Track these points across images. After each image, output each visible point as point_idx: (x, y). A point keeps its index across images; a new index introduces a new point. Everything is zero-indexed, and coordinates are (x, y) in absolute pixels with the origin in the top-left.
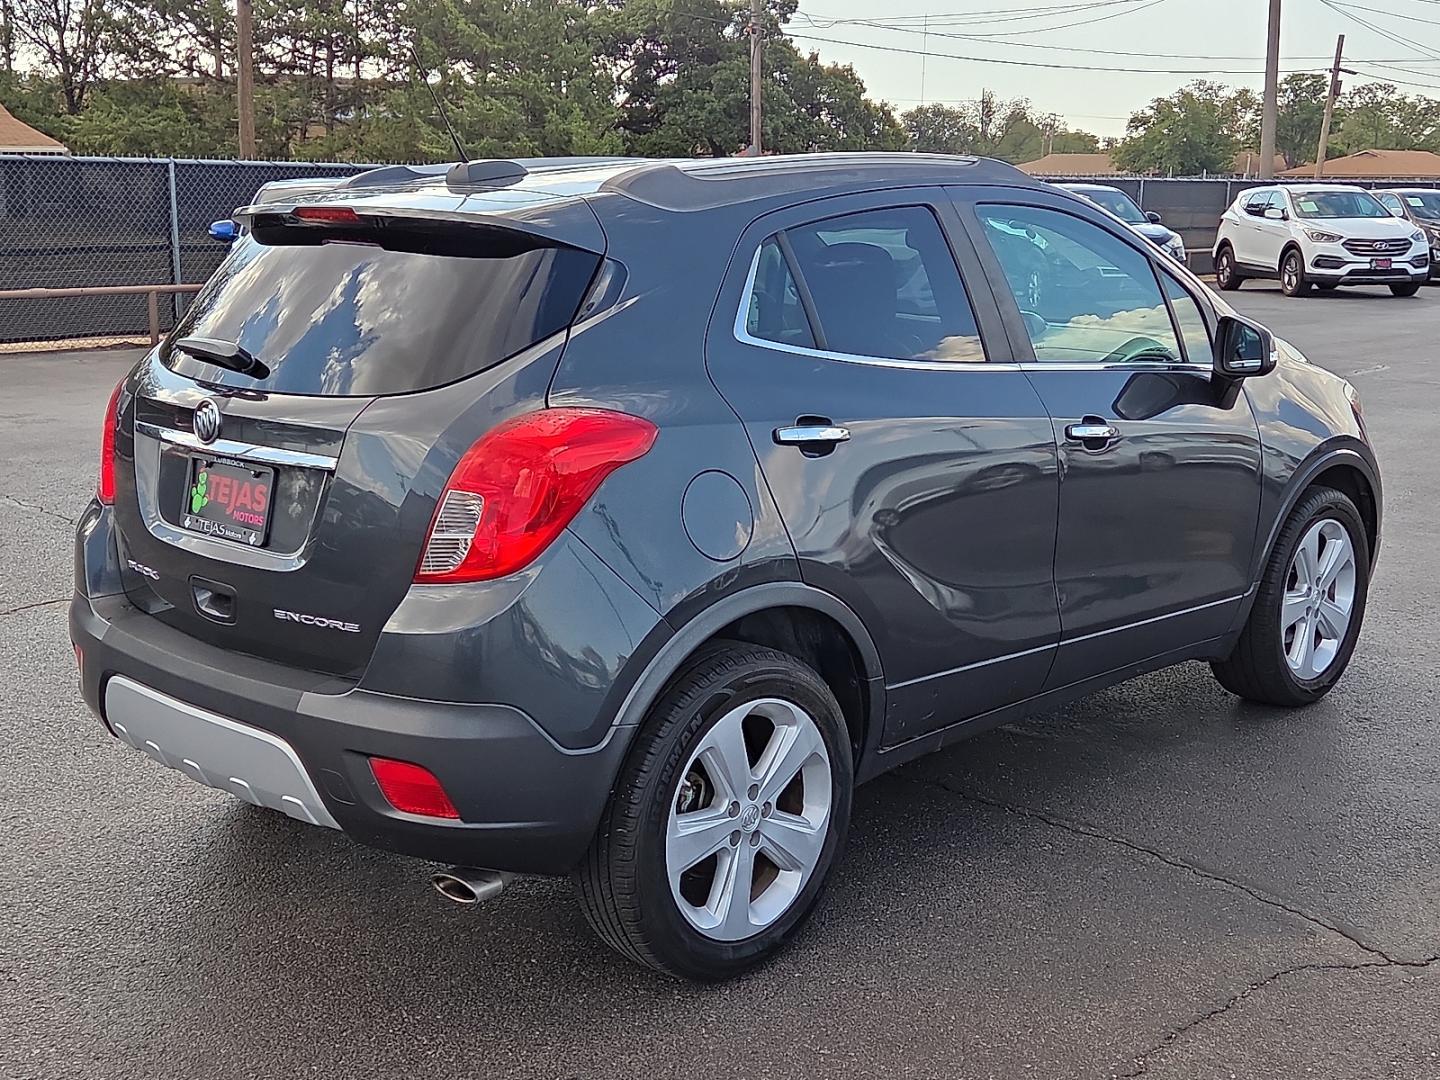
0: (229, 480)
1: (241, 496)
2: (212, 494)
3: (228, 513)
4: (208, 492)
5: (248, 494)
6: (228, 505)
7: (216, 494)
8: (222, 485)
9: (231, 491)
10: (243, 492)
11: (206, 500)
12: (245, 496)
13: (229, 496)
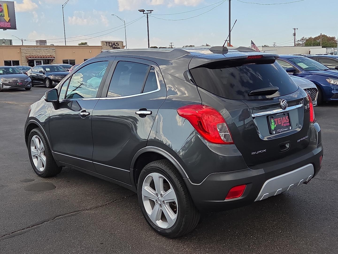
0: (280, 118)
1: (284, 121)
2: (277, 123)
3: (282, 126)
4: (275, 123)
5: (285, 119)
6: (282, 124)
7: (278, 123)
8: (278, 120)
9: (281, 120)
10: (284, 119)
11: (275, 126)
12: (284, 120)
13: (281, 122)
